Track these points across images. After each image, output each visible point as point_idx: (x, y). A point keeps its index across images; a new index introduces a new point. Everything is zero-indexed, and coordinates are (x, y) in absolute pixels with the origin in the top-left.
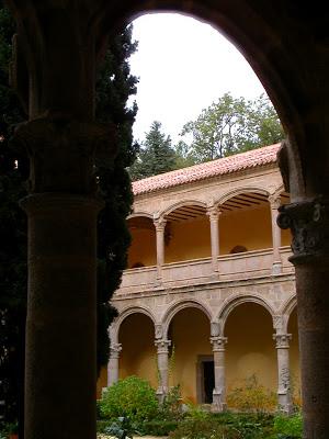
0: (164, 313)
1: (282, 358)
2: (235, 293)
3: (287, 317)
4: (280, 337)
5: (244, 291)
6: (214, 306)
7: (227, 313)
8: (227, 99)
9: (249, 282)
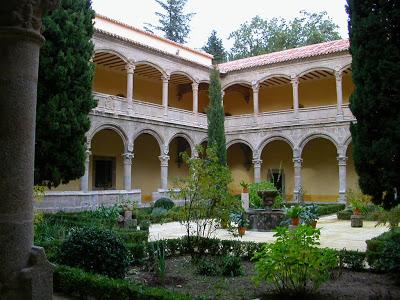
0: (260, 142)
1: (342, 171)
2: (310, 132)
3: (346, 147)
4: (341, 159)
5: (317, 131)
6: (296, 139)
7: (304, 143)
8: (257, 19)
9: (322, 125)
